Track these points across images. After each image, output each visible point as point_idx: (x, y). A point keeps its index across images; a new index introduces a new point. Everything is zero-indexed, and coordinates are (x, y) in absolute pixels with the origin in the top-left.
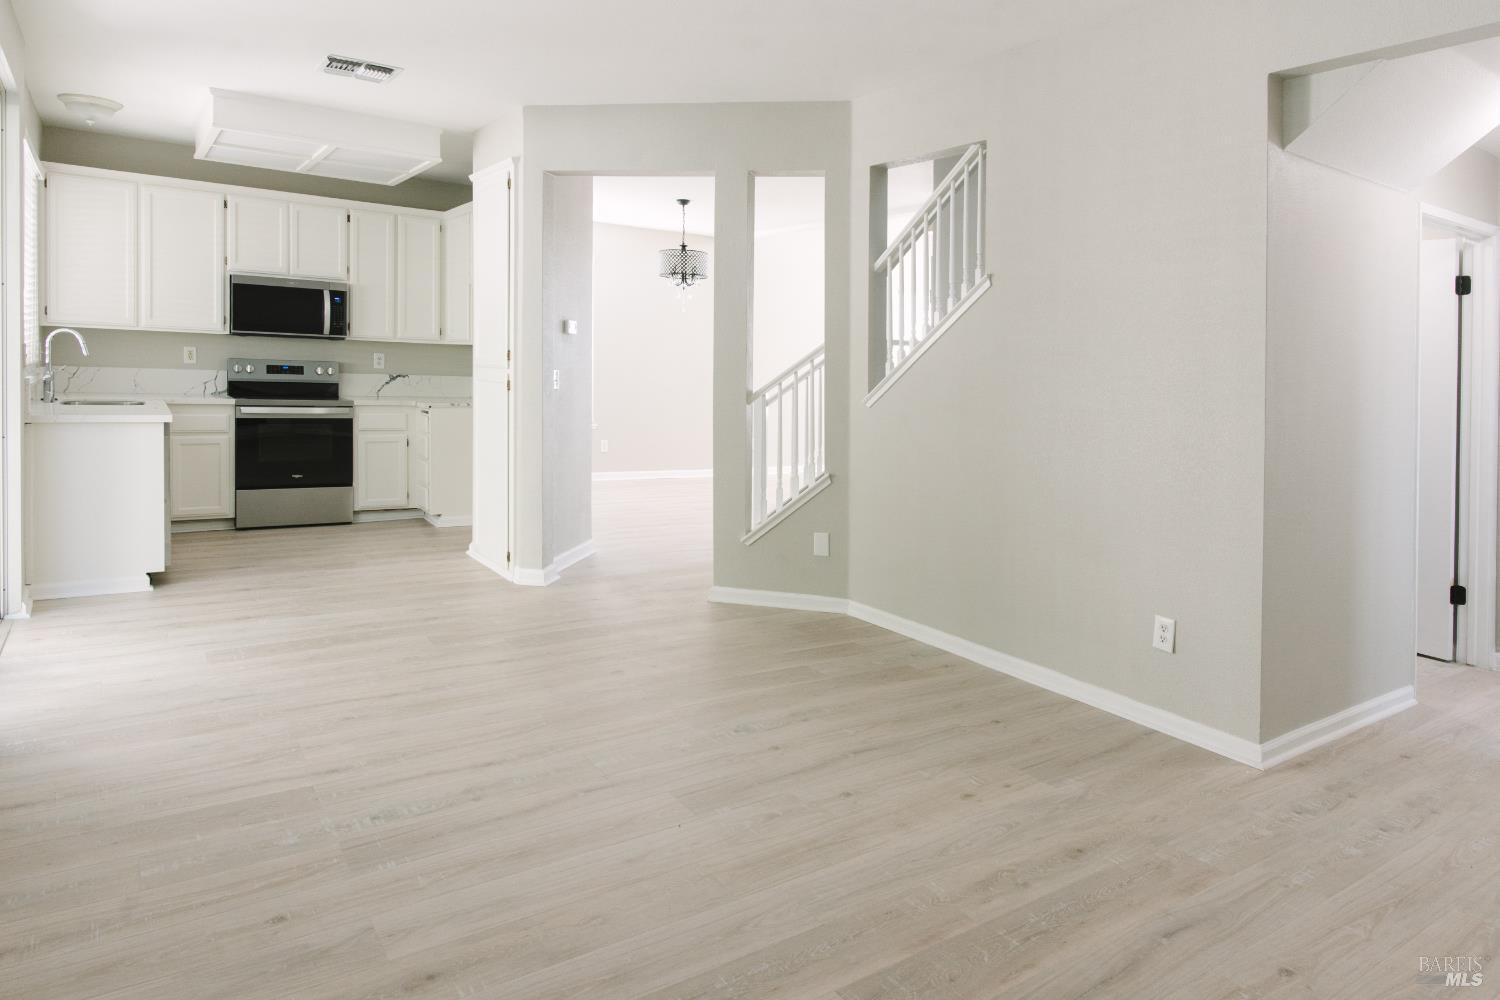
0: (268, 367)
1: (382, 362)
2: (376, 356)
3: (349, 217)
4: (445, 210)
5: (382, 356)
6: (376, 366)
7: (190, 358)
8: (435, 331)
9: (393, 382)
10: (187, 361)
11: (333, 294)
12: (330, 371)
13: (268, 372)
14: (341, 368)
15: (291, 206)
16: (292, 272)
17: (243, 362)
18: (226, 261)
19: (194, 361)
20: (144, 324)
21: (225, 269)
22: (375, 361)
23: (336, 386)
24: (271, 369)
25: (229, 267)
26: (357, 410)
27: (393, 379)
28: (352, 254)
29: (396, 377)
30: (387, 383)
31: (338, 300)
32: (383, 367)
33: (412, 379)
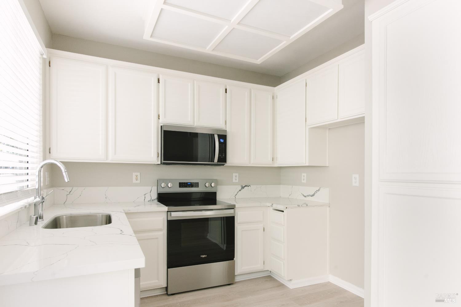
0: (180, 183)
1: (237, 178)
2: (234, 174)
3: (226, 90)
4: (275, 86)
5: (237, 174)
6: (234, 181)
7: (137, 180)
8: (270, 159)
9: (243, 190)
10: (134, 181)
11: (220, 137)
13: (180, 187)
14: (216, 182)
15: (195, 82)
16: (195, 124)
17: (166, 181)
18: (159, 116)
19: (139, 181)
20: (111, 158)
21: (158, 123)
22: (234, 177)
23: (214, 194)
24: (182, 185)
25: (161, 120)
26: (237, 210)
27: (243, 188)
28: (228, 112)
29: (245, 187)
30: (240, 190)
31: (222, 141)
32: (238, 181)
33: (253, 187)
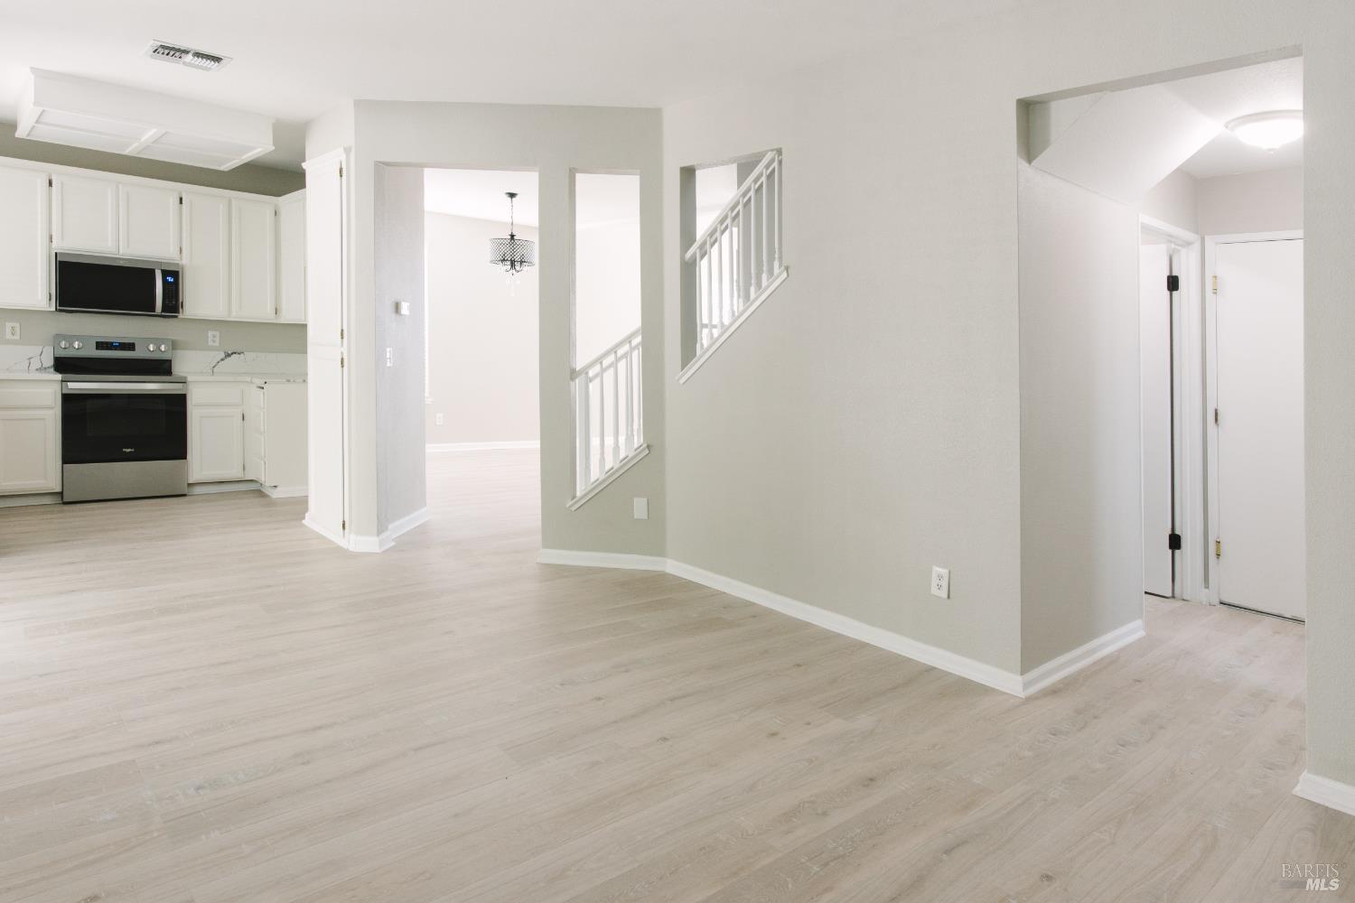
0: (97, 343)
1: (217, 339)
2: (210, 334)
3: (181, 199)
4: (279, 195)
5: (217, 334)
6: (211, 343)
7: (13, 334)
8: (271, 311)
9: (228, 359)
10: (9, 336)
11: (165, 273)
12: (163, 348)
13: (97, 348)
14: (174, 345)
15: (120, 187)
16: (121, 252)
17: (70, 338)
18: (51, 239)
19: (17, 337)
21: (50, 247)
22: (210, 339)
23: (169, 362)
24: (101, 345)
25: (54, 245)
26: (190, 386)
27: (228, 355)
28: (184, 235)
29: (232, 354)
30: (222, 360)
31: (170, 279)
32: (218, 344)
33: (249, 356)
